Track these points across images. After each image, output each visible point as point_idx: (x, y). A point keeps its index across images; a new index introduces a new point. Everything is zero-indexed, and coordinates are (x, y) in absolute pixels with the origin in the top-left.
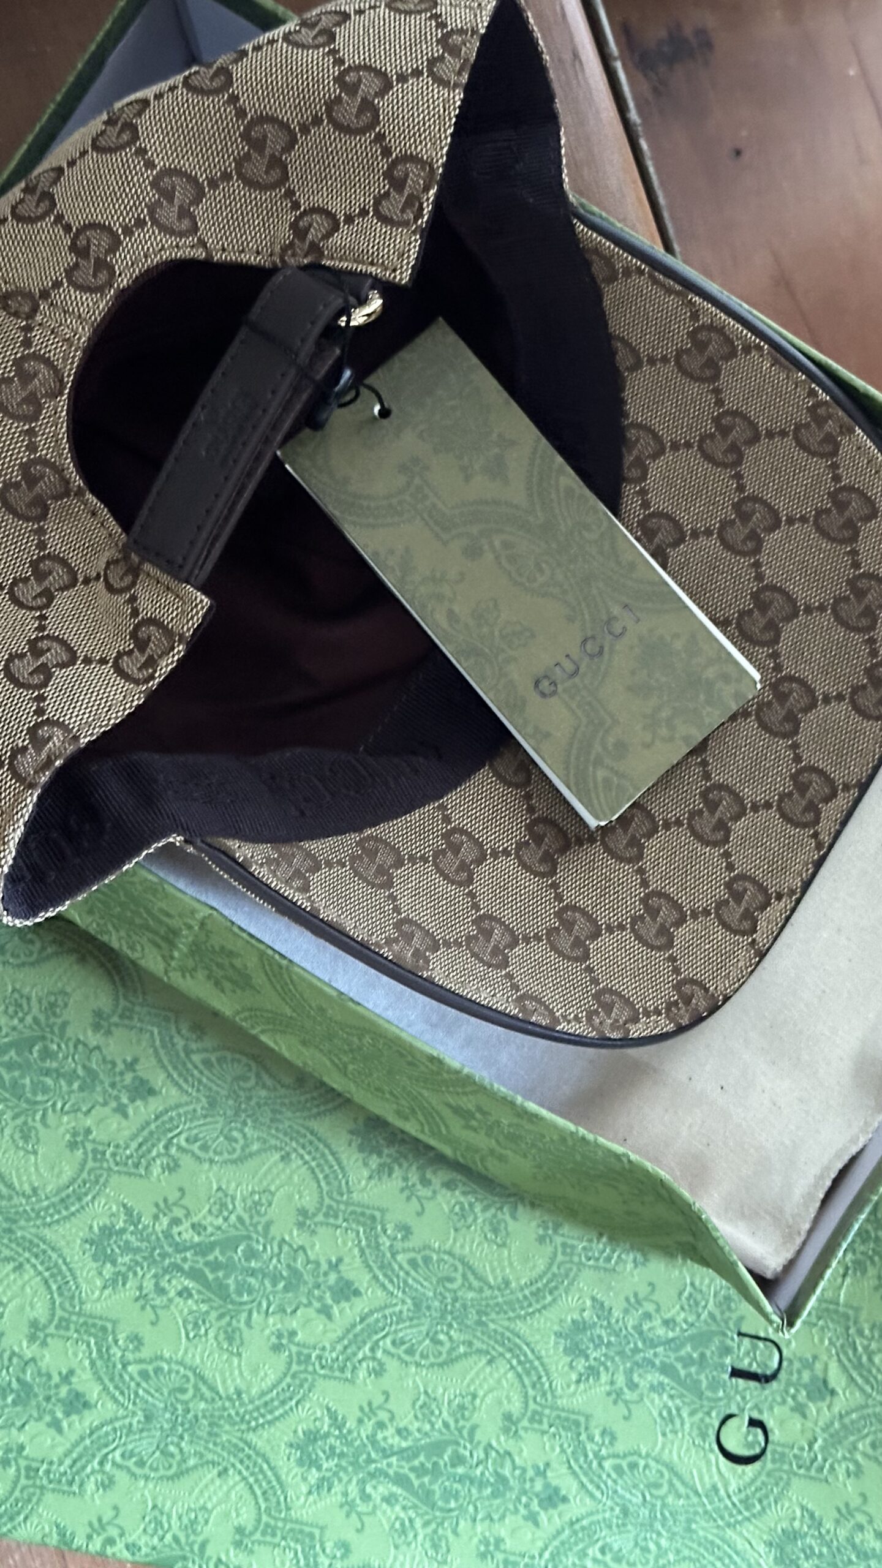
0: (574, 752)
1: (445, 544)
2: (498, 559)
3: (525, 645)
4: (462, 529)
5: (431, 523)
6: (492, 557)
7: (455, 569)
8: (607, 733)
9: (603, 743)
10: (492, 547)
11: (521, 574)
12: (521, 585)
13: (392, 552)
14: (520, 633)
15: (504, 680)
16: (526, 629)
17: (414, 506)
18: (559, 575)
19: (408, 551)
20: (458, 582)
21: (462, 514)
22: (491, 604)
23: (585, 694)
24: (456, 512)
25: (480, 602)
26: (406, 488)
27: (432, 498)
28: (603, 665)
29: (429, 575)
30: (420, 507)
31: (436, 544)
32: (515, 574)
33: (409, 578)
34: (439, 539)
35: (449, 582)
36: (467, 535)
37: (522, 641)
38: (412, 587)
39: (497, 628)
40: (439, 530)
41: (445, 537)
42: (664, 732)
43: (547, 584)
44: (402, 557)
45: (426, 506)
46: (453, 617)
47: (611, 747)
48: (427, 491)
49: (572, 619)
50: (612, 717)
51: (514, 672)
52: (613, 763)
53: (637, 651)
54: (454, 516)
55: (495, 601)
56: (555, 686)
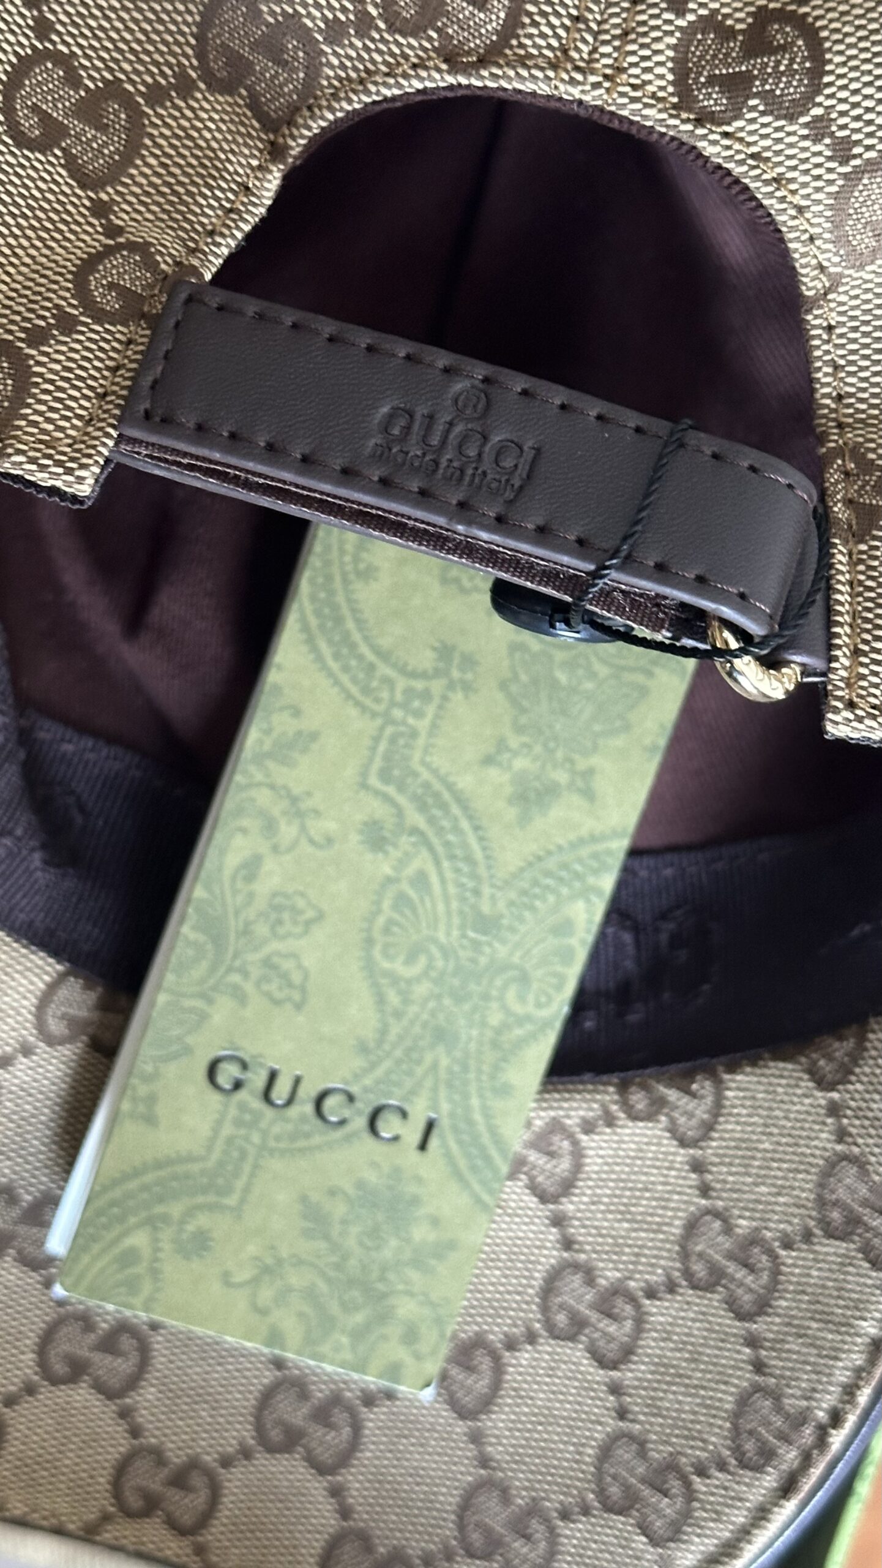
0: (149, 1178)
1: (364, 786)
2: (389, 880)
3: (277, 1003)
4: (402, 800)
5: (382, 747)
6: (387, 870)
7: (331, 826)
8: (211, 1208)
9: (190, 1213)
10: (402, 863)
11: (387, 931)
12: (369, 942)
13: (297, 712)
14: (290, 985)
15: (199, 1004)
16: (303, 990)
17: (393, 704)
18: (422, 989)
19: (314, 736)
20: (312, 841)
21: (427, 785)
22: (310, 914)
23: (256, 1138)
24: (425, 775)
25: (302, 895)
26: (413, 675)
27: (423, 725)
28: (317, 1140)
29: (297, 790)
30: (398, 713)
31: (350, 772)
32: (381, 920)
33: (271, 764)
34: (364, 774)
35: (303, 828)
36: (400, 813)
37: (278, 995)
38: (259, 777)
39: (275, 945)
40: (378, 763)
41: (374, 781)
42: (266, 1295)
43: (395, 979)
44: (299, 733)
45: (404, 723)
46: (251, 868)
47: (190, 1228)
48: (430, 710)
49: (363, 1048)
50: (243, 1201)
51: (222, 1011)
52: (166, 1246)
53: (371, 1177)
54: (416, 775)
55: (320, 917)
56: (238, 1085)
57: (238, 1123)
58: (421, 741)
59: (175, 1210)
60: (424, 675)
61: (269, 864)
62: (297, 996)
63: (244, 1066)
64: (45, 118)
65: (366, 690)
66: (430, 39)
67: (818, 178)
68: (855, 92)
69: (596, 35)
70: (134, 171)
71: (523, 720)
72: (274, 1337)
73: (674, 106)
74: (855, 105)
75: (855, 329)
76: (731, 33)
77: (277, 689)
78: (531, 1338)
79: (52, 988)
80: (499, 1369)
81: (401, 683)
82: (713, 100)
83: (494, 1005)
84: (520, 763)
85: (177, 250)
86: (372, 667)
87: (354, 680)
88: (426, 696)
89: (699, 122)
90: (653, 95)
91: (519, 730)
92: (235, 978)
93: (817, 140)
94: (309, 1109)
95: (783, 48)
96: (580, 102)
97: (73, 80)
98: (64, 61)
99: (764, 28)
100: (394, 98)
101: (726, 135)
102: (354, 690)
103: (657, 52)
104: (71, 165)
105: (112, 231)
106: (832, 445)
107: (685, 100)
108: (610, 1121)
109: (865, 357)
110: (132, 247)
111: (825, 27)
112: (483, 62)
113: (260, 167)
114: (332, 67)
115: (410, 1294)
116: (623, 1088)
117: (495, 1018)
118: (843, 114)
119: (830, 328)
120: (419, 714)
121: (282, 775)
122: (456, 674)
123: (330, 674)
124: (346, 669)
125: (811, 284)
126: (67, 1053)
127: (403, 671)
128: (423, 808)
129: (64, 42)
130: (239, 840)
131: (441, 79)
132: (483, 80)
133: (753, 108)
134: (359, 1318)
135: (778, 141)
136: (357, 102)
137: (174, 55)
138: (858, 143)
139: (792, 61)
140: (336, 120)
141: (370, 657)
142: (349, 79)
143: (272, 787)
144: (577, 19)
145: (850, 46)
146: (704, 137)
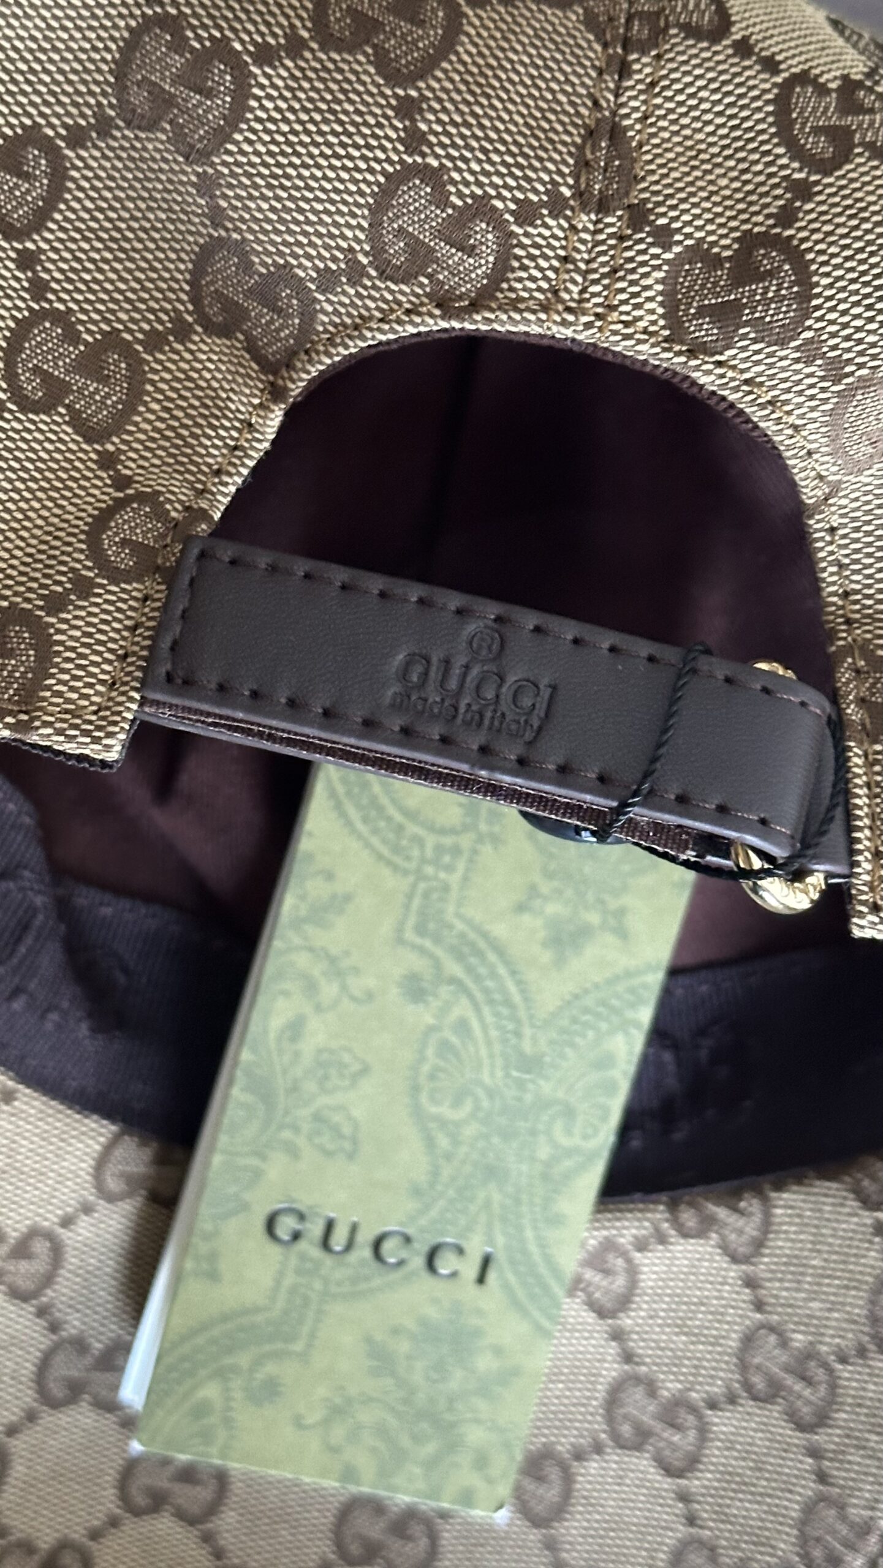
0: (216, 1332)
1: (400, 941)
2: (431, 1029)
3: (329, 1154)
4: (439, 952)
5: (416, 902)
6: (431, 1021)
7: (371, 982)
8: (278, 1355)
9: (258, 1362)
10: (444, 1011)
11: (432, 1077)
12: (416, 1089)
13: (330, 876)
14: (341, 1136)
15: (254, 1161)
16: (355, 1141)
17: (423, 860)
18: (470, 1131)
19: (348, 898)
20: (354, 999)
21: (462, 936)
22: (356, 1067)
23: (318, 1285)
24: (460, 926)
25: (349, 1050)
26: (443, 831)
27: (455, 879)
28: (377, 1282)
29: (334, 951)
30: (429, 870)
31: (386, 928)
32: (426, 1068)
33: (310, 929)
34: (400, 930)
35: (344, 988)
36: (437, 965)
37: (330, 1147)
38: (297, 940)
39: (323, 1100)
40: (412, 920)
41: (409, 935)
42: (338, 1433)
43: (443, 1123)
44: (334, 897)
45: (436, 878)
46: (295, 1029)
47: (260, 1376)
48: (461, 866)
49: (416, 1192)
50: (309, 1346)
51: (276, 1168)
52: (238, 1395)
53: (432, 1313)
54: (450, 927)
55: (365, 1070)
56: (296, 1236)
57: (299, 1272)
58: (454, 894)
59: (243, 1359)
60: (453, 831)
61: (314, 1024)
62: (347, 1145)
63: (301, 1217)
64: (47, 378)
65: (397, 849)
66: (421, 285)
67: (812, 398)
68: (844, 313)
69: (585, 274)
70: (138, 419)
71: (553, 866)
72: (349, 1474)
73: (666, 340)
74: (845, 326)
75: (857, 530)
76: (718, 261)
77: (310, 857)
78: (598, 1448)
79: (108, 1149)
80: (568, 1479)
81: (431, 840)
82: (705, 331)
83: (542, 1139)
84: (553, 908)
85: (185, 494)
86: (400, 829)
87: (384, 841)
88: (456, 851)
89: (692, 353)
90: (645, 331)
91: (549, 875)
92: (287, 1134)
93: (809, 363)
94: (367, 1253)
95: (770, 274)
96: (573, 340)
97: (71, 336)
98: (61, 318)
99: (750, 254)
100: (389, 342)
101: (719, 364)
102: (385, 851)
103: (647, 288)
104: (77, 421)
105: (122, 482)
106: (841, 643)
107: (676, 333)
108: (662, 1239)
109: (869, 555)
110: (140, 497)
111: (810, 250)
112: (475, 306)
113: (261, 405)
114: (326, 314)
115: (477, 1421)
116: (673, 1206)
117: (544, 1152)
118: (833, 335)
119: (832, 530)
120: (450, 869)
121: (320, 937)
122: (483, 827)
123: (360, 837)
124: (375, 831)
125: (810, 493)
126: (128, 1207)
127: (432, 828)
128: (460, 957)
129: (60, 300)
130: (281, 1003)
131: (434, 324)
132: (477, 324)
133: (744, 337)
134: (430, 1448)
135: (771, 366)
136: (354, 347)
137: (169, 301)
138: (849, 361)
139: (780, 287)
140: (333, 364)
141: (398, 817)
142: (344, 324)
143: (311, 949)
144: (565, 260)
145: (837, 267)
146: (697, 368)
